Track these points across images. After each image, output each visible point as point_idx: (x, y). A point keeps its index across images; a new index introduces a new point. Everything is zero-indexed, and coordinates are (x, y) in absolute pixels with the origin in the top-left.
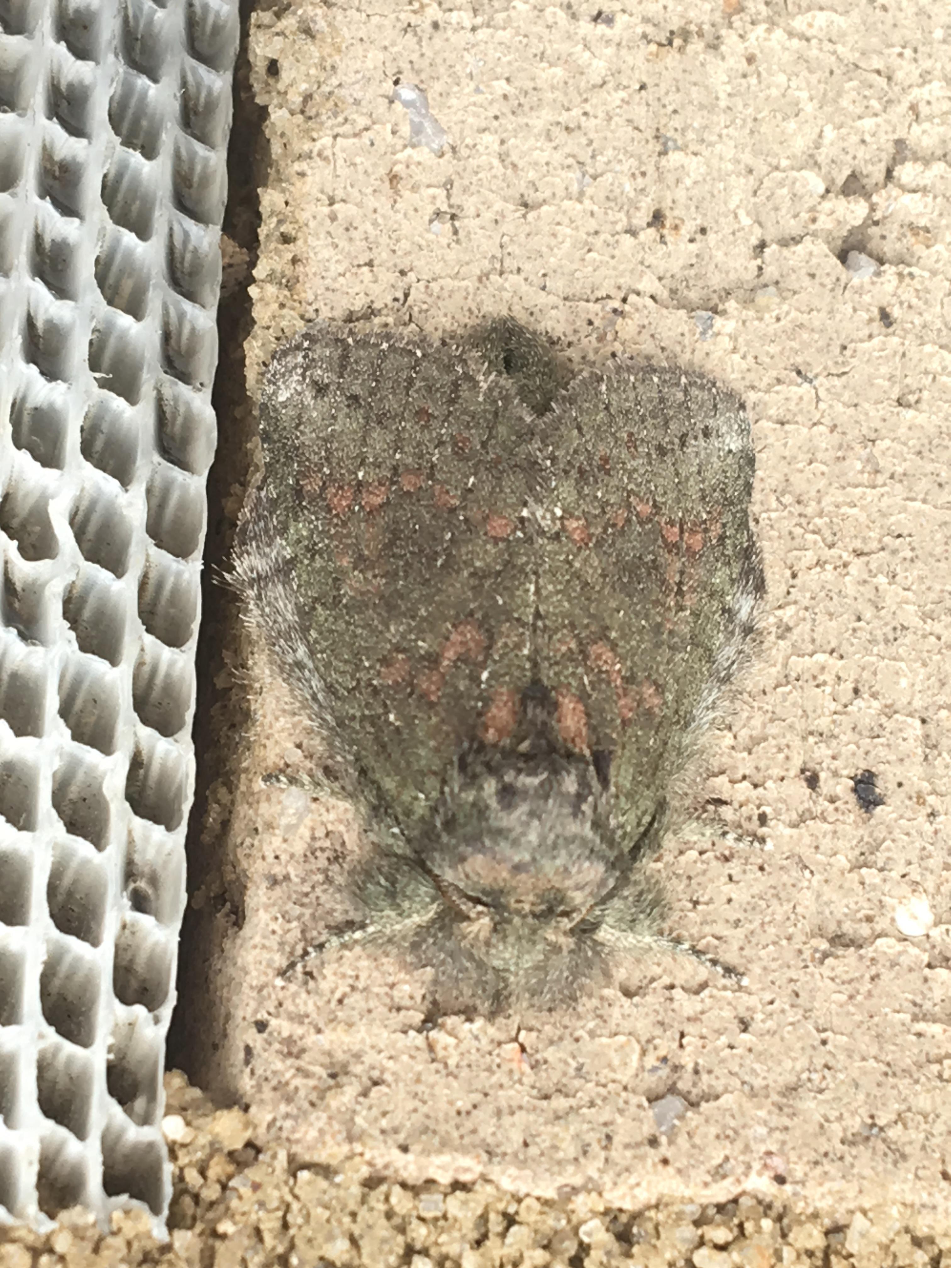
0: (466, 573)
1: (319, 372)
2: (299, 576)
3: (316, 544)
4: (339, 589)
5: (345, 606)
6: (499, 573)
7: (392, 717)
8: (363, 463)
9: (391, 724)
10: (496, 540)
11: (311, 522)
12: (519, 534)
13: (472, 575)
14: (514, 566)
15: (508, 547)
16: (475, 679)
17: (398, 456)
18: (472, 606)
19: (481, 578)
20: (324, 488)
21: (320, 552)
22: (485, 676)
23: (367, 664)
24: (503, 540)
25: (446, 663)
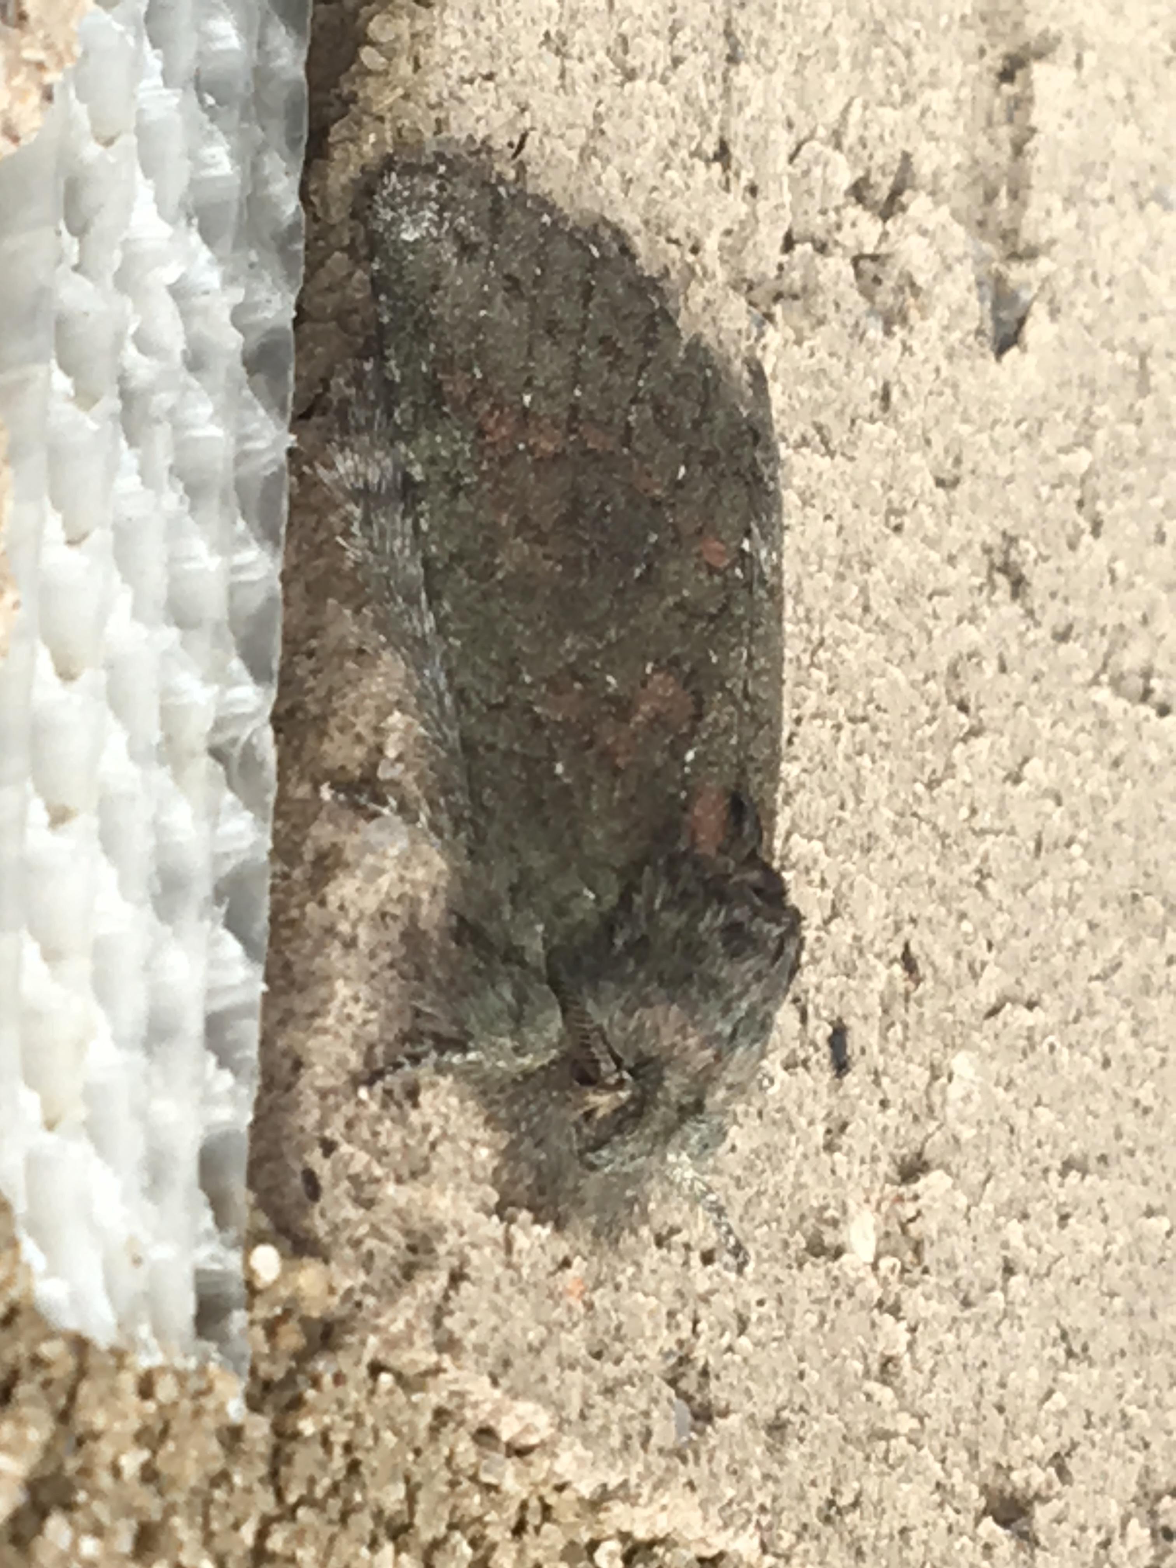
0: (670, 600)
1: (462, 220)
2: (432, 512)
3: (459, 475)
4: (494, 555)
5: (501, 582)
6: (712, 618)
7: (559, 768)
8: (529, 383)
9: (556, 777)
10: (712, 570)
11: (454, 440)
12: (738, 572)
13: (680, 606)
14: (732, 616)
15: (724, 586)
16: (678, 756)
17: (577, 393)
18: (677, 650)
19: (692, 615)
20: (473, 397)
21: (469, 491)
22: (690, 756)
23: (528, 679)
24: (721, 573)
25: (639, 718)
